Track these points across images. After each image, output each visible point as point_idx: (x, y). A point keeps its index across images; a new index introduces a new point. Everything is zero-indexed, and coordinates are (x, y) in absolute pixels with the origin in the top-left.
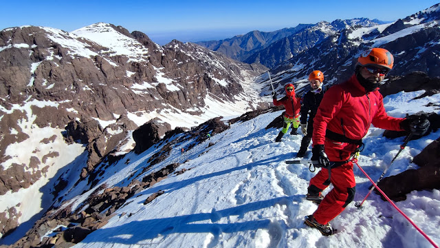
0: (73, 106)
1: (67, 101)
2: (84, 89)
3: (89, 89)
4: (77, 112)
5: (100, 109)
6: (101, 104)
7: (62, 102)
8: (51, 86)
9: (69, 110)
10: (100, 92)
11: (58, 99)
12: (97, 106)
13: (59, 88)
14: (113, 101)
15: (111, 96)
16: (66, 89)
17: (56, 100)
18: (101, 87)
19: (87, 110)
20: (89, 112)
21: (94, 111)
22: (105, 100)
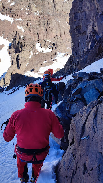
0: (23, 25)
1: (20, 19)
2: (35, 14)
3: (39, 15)
4: (24, 30)
5: (41, 34)
6: (44, 31)
7: (16, 19)
8: (13, 4)
9: (19, 27)
10: (46, 20)
11: (14, 16)
12: (40, 31)
13: (18, 7)
14: (54, 31)
15: (53, 26)
16: (22, 9)
17: (13, 16)
18: (48, 15)
19: (32, 32)
20: (33, 34)
21: (36, 35)
22: (48, 28)
